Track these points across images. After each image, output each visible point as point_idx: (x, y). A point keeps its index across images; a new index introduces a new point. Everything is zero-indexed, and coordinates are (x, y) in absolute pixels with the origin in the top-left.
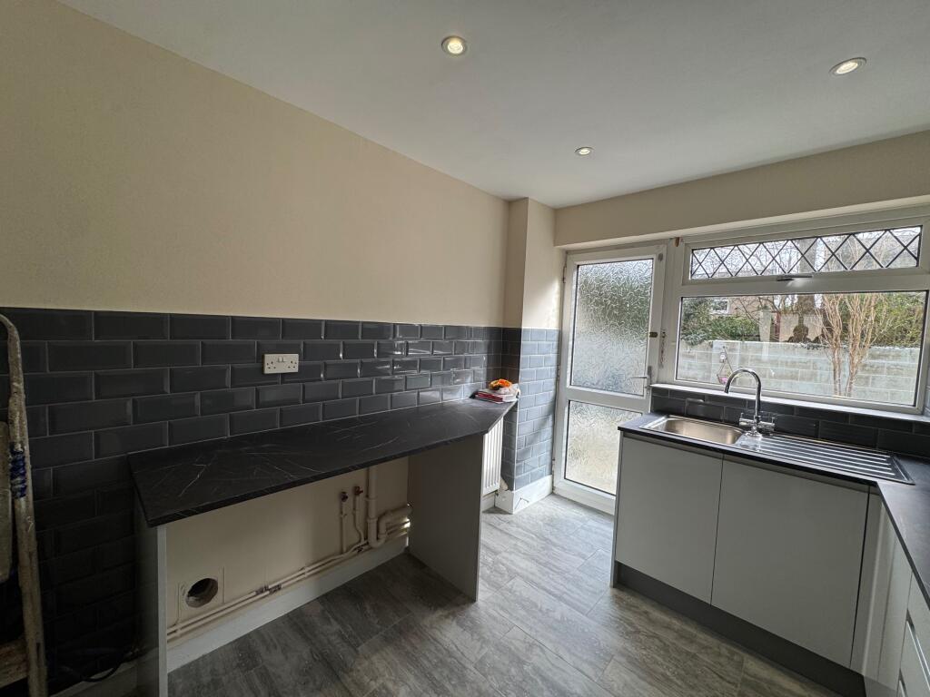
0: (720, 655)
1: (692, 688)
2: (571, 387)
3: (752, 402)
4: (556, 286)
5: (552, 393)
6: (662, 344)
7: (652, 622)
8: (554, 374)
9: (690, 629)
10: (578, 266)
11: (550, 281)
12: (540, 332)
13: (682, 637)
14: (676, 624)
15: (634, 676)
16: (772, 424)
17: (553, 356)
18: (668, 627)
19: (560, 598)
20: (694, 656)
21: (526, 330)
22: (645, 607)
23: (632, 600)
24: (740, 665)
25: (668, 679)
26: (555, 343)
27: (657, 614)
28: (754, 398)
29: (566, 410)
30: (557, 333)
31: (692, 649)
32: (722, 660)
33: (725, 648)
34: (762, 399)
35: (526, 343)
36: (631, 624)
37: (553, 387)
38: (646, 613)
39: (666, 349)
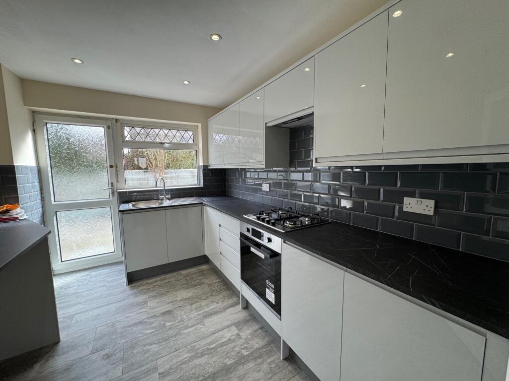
0: (175, 276)
1: (175, 288)
2: (55, 203)
3: (163, 190)
4: (30, 136)
5: (40, 210)
6: (117, 171)
7: (150, 284)
8: (39, 197)
9: (163, 277)
10: (46, 123)
11: (25, 132)
12: (27, 167)
13: (162, 280)
14: (158, 278)
15: (158, 299)
16: (169, 196)
17: (37, 184)
18: (156, 281)
19: (109, 304)
20: (169, 282)
21: (18, 166)
22: (145, 282)
23: (139, 283)
24: (181, 274)
25: (167, 291)
26: (37, 175)
27: (150, 281)
28: (163, 188)
29: (55, 218)
30: (36, 168)
31: (167, 281)
32: (177, 277)
33: (175, 274)
34: (166, 188)
35: (18, 176)
36: (144, 289)
37: (41, 206)
38: (147, 283)
39: (118, 173)
